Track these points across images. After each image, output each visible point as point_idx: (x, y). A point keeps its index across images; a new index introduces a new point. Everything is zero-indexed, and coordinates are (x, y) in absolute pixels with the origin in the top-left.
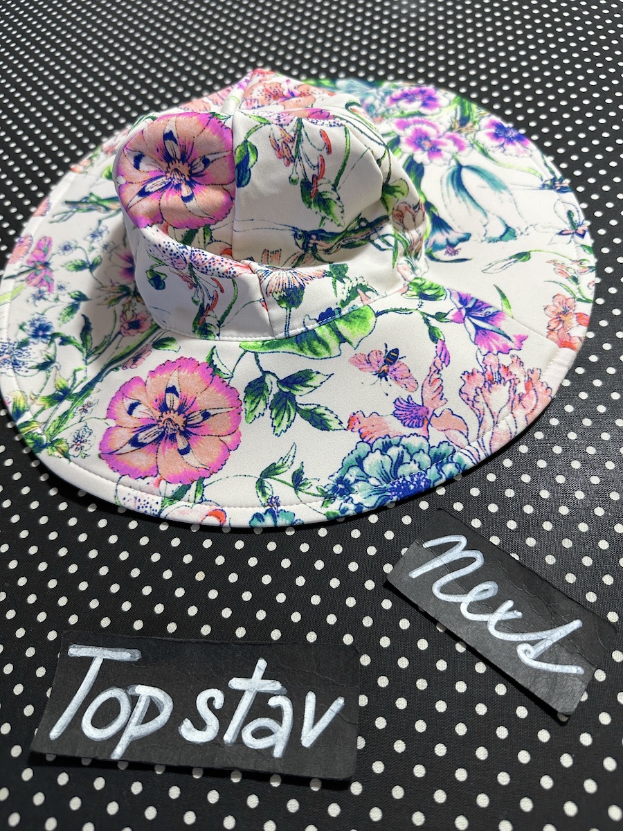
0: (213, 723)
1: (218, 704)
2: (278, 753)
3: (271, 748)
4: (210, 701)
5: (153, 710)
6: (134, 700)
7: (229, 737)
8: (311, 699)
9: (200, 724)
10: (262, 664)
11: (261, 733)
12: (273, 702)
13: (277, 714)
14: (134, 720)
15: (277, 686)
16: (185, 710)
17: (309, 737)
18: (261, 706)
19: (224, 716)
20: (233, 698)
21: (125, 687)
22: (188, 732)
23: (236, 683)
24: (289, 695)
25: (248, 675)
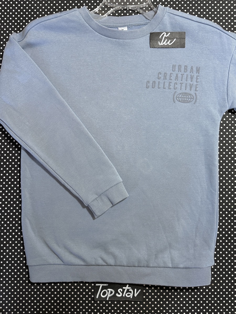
0: (121, 294)
1: (122, 290)
2: (131, 298)
3: (130, 297)
4: (120, 291)
5: (111, 292)
6: (108, 291)
7: (124, 296)
8: (136, 290)
9: (119, 294)
10: (128, 285)
11: (128, 295)
12: (130, 290)
13: (131, 292)
14: (109, 294)
15: (130, 288)
16: (116, 292)
17: (136, 295)
18: (128, 291)
19: (123, 293)
20: (124, 290)
21: (106, 289)
22: (117, 295)
23: (124, 288)
24: (132, 289)
25: (126, 287)
